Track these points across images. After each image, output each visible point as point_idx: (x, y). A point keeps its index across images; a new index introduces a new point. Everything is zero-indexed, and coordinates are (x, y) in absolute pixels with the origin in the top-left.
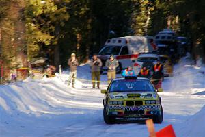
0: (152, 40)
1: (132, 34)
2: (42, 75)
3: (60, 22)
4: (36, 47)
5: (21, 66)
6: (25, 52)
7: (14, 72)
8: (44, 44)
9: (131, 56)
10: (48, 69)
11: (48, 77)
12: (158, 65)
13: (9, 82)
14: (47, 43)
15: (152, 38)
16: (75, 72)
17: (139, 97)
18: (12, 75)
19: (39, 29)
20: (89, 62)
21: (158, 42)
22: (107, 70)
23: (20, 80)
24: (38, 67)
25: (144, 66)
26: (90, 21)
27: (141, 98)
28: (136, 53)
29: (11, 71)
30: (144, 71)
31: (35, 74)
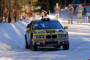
6: (30, 3)
7: (24, 14)
10: (43, 13)
13: (21, 20)
16: (58, 14)
17: (54, 32)
18: (23, 16)
20: (66, 8)
23: (27, 19)
24: (37, 11)
27: (56, 33)
29: (22, 14)
31: (35, 15)
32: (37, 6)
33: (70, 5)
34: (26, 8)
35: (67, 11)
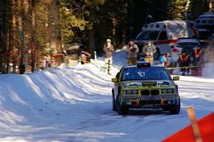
0: (192, 25)
1: (171, 19)
2: (76, 61)
3: (95, 7)
4: (71, 33)
5: (55, 52)
6: (59, 38)
7: (48, 58)
8: (79, 29)
9: (169, 42)
10: (83, 55)
11: (82, 63)
12: (198, 51)
13: (42, 68)
14: (82, 29)
15: (192, 22)
16: (111, 59)
17: (155, 85)
18: (46, 62)
19: (74, 14)
20: (125, 48)
21: (198, 27)
22: (145, 56)
23: (54, 66)
24: (73, 53)
25: (183, 51)
26: (126, 5)
28: (175, 38)
29: (45, 57)
30: (183, 57)
31: (70, 60)
32: (72, 43)
33: (132, 43)
34: (53, 47)
35: (127, 53)
